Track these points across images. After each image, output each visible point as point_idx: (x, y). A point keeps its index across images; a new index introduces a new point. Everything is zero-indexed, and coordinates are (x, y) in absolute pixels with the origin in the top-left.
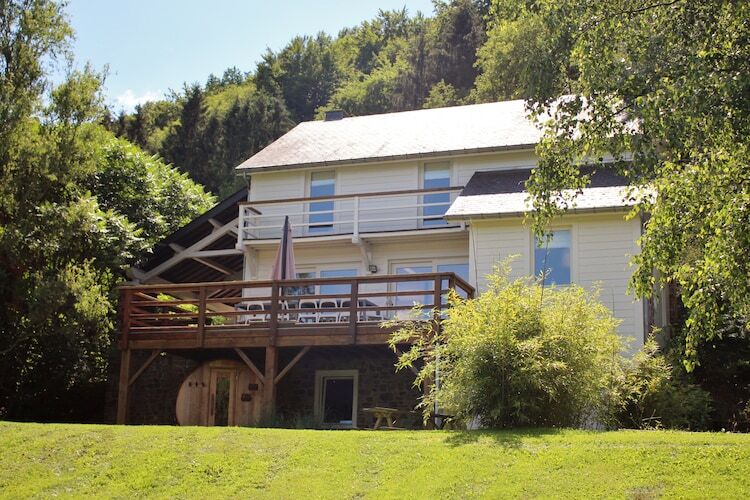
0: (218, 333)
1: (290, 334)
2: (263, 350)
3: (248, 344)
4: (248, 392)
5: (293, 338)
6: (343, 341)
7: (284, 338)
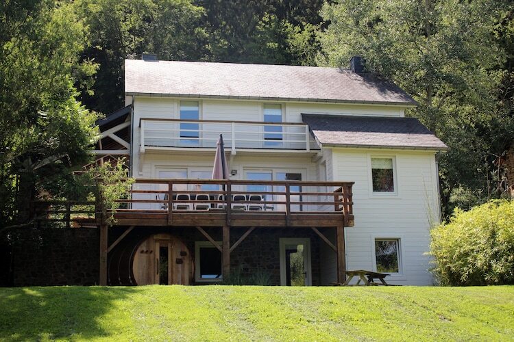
0: (184, 215)
1: (242, 218)
2: (221, 228)
3: (208, 224)
4: (180, 257)
5: (244, 221)
6: (280, 224)
7: (236, 221)
